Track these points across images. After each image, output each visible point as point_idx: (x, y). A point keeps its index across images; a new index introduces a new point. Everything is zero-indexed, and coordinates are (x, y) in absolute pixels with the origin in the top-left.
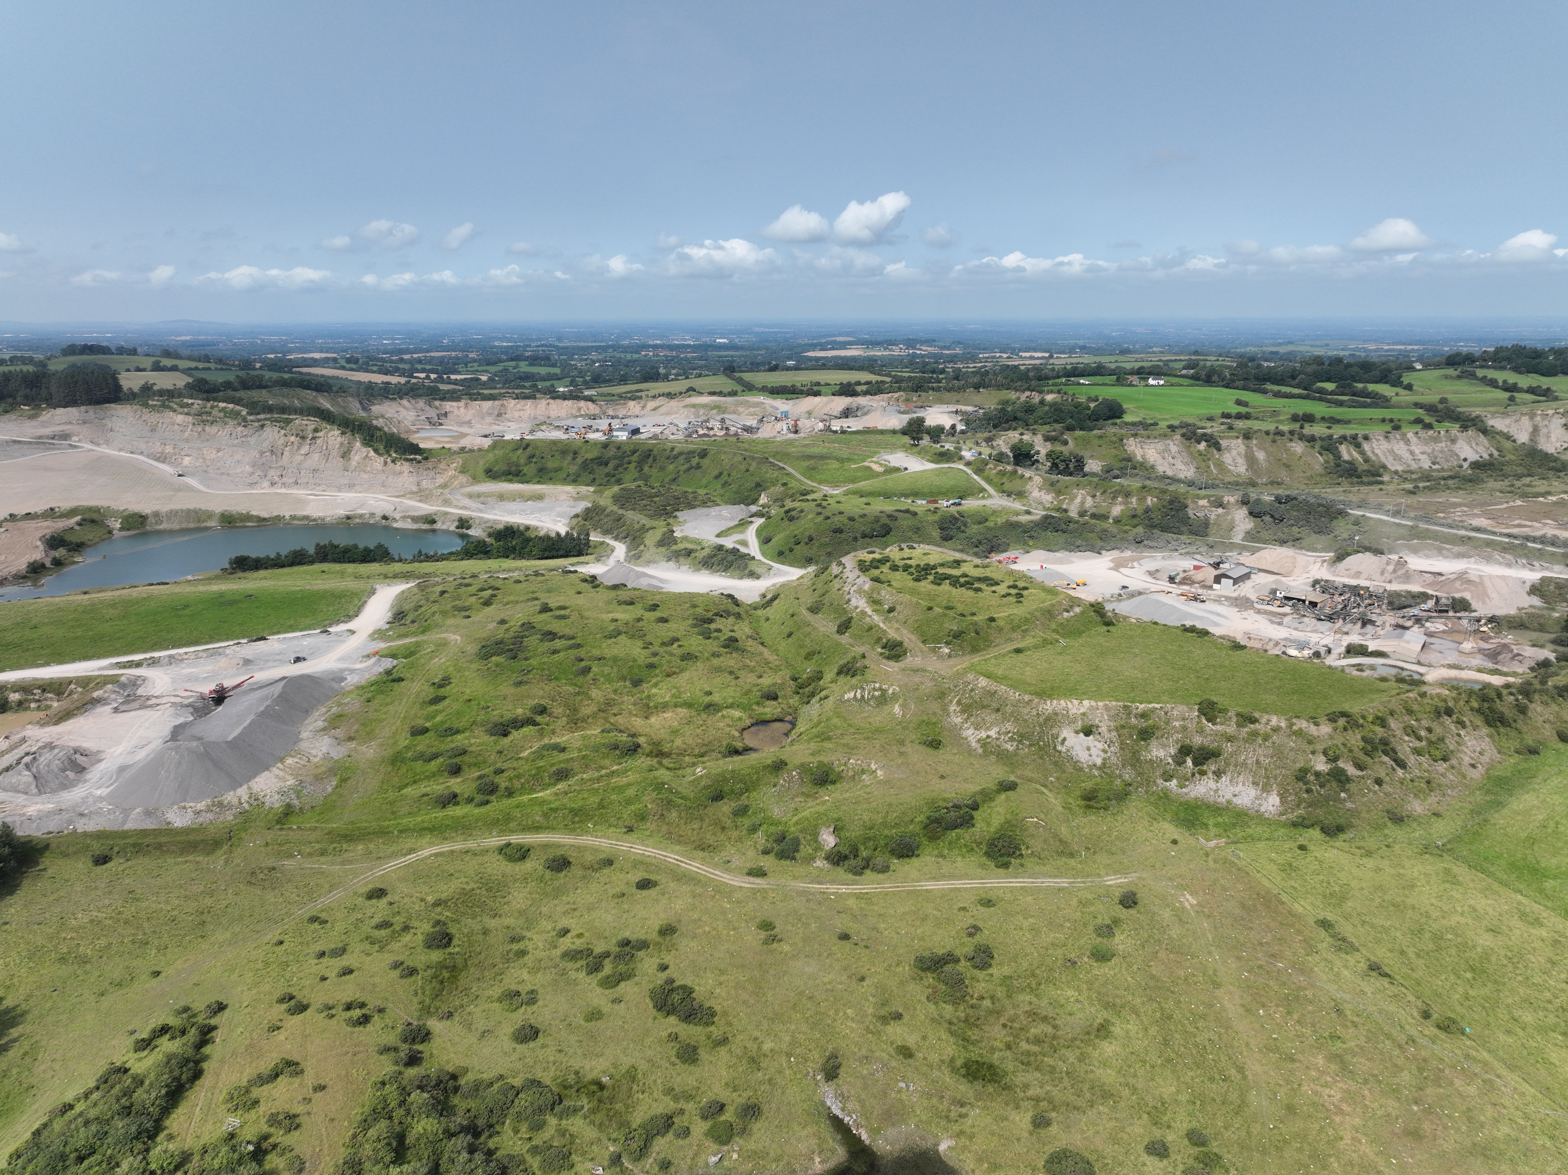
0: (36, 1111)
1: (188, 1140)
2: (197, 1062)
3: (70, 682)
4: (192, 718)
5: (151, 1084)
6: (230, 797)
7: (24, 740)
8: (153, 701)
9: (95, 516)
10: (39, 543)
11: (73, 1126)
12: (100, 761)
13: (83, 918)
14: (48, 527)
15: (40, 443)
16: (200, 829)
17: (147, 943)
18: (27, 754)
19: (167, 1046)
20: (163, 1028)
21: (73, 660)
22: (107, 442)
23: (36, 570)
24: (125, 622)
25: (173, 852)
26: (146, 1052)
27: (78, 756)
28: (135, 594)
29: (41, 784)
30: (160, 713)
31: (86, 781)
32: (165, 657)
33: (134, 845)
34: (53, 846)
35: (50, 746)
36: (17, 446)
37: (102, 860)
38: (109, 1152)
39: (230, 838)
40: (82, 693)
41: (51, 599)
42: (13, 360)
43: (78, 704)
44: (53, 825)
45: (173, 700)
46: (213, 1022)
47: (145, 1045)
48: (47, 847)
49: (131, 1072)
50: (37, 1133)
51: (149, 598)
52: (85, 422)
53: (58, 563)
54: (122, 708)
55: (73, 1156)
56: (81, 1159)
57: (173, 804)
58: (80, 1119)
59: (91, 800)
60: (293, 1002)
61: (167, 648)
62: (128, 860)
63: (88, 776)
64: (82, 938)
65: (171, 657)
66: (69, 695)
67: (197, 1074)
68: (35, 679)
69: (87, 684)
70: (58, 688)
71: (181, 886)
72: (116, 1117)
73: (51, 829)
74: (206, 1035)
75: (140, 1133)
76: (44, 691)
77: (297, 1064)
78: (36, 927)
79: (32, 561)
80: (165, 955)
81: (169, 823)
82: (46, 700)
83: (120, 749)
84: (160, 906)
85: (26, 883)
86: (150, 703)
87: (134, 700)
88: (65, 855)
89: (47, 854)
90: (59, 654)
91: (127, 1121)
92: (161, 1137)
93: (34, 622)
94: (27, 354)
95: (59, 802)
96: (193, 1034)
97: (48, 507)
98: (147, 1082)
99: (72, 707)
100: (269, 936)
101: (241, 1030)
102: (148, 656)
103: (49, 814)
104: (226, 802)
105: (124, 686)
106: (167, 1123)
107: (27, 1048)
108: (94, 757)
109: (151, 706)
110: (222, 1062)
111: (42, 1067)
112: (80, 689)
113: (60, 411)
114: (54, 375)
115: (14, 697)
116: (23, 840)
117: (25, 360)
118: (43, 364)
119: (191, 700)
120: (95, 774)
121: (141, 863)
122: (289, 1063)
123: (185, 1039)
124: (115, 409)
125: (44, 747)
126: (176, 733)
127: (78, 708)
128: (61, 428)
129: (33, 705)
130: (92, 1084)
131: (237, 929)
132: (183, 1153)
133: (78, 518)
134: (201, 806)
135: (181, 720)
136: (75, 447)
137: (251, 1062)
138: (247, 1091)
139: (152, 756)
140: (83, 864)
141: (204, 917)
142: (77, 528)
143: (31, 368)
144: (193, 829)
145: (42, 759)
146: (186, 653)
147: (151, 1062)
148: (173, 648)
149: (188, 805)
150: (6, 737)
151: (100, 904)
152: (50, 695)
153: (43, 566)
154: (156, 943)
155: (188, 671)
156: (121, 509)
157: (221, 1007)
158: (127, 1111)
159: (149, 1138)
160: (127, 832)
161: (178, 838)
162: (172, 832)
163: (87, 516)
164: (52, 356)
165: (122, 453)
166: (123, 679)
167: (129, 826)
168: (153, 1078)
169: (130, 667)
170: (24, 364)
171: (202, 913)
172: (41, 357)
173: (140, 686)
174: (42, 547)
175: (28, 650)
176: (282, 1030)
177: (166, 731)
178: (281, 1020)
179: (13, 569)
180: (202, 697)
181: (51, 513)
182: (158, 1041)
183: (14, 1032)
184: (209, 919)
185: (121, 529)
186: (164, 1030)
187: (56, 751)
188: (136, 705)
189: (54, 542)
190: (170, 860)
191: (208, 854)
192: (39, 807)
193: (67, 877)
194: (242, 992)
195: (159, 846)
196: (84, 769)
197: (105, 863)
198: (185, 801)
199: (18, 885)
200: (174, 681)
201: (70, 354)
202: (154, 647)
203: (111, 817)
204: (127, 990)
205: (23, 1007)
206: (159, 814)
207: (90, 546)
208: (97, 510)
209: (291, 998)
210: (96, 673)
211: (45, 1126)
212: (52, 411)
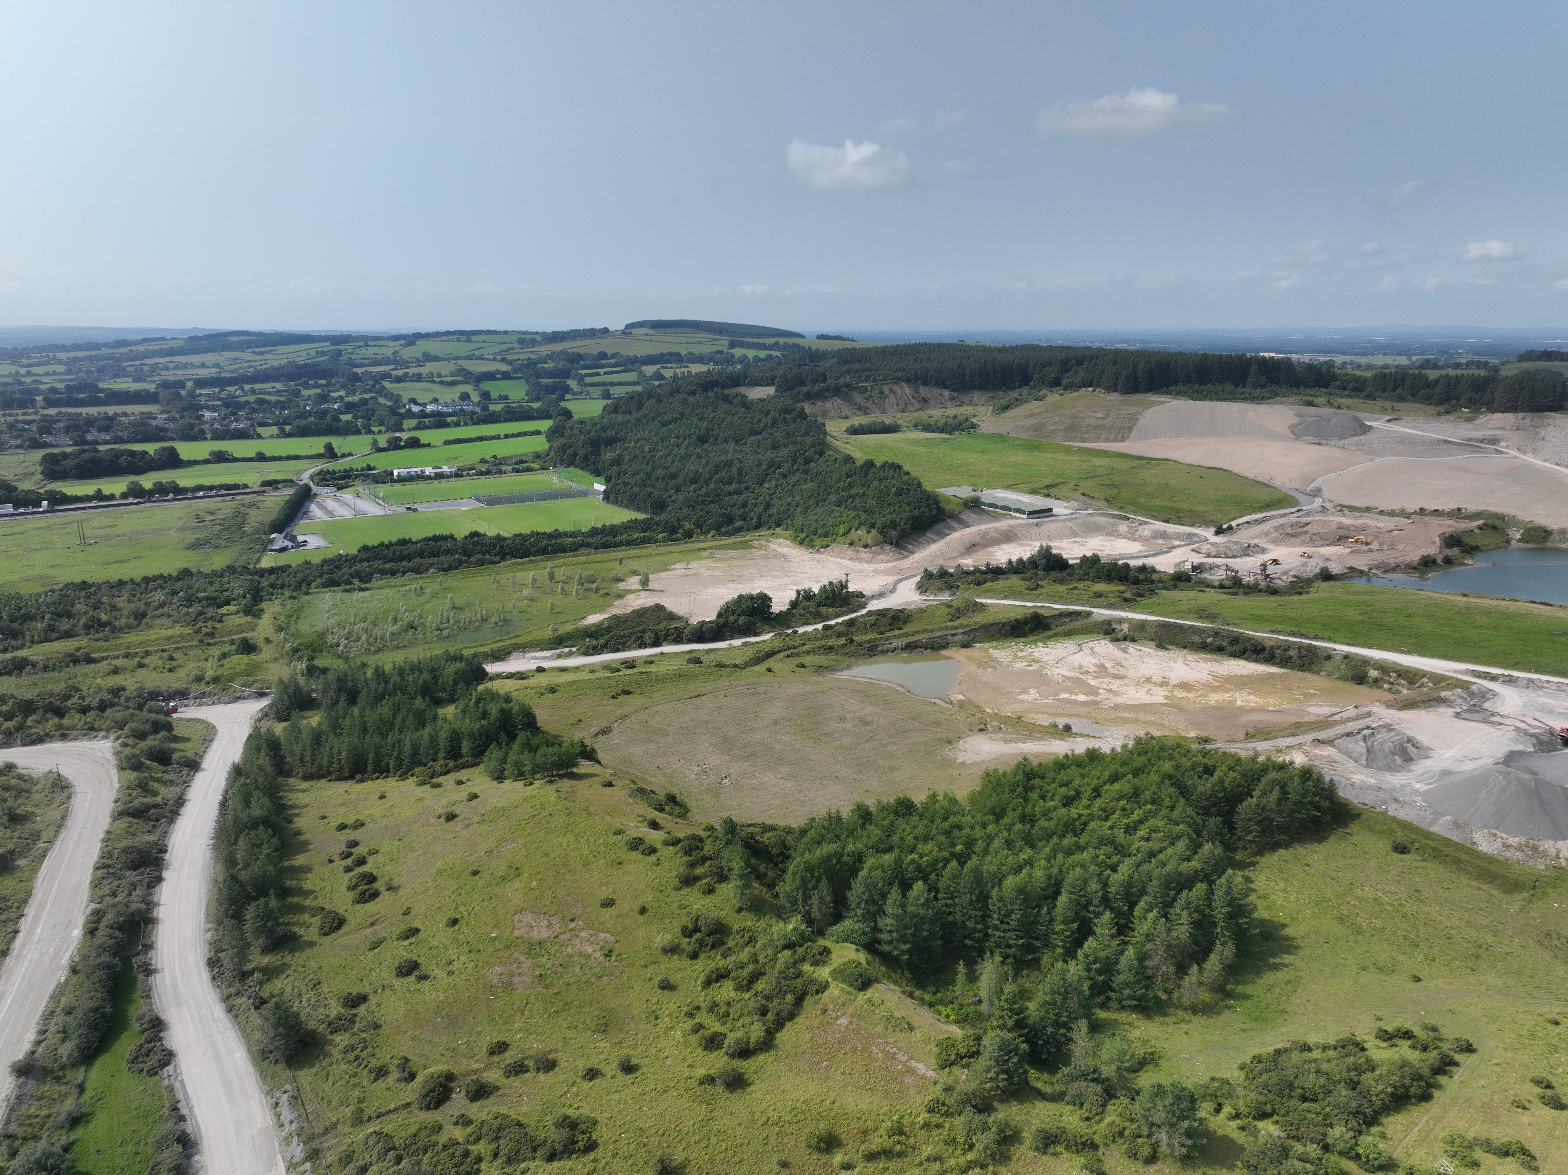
0: (1283, 1034)
1: (1398, 1151)
2: (1430, 1085)
3: (1424, 676)
4: (1532, 749)
5: (1381, 1076)
6: (1548, 845)
7: (1369, 714)
8: (1497, 719)
9: (1498, 523)
10: (1437, 539)
11: (1306, 1066)
12: (1427, 757)
13: (1368, 893)
14: (1449, 526)
15: (1469, 445)
16: (1505, 864)
17: (1417, 946)
18: (1368, 727)
19: (1404, 1050)
20: (1406, 1033)
21: (1433, 656)
22: (1534, 452)
23: (1427, 563)
24: (1494, 633)
25: (1470, 873)
26: (1385, 1045)
27: (1410, 745)
28: (1512, 608)
29: (1371, 759)
30: (1500, 732)
31: (1409, 771)
32: (1523, 679)
33: (1434, 849)
34: (1364, 817)
35: (1389, 728)
36: (1446, 446)
37: (1401, 849)
38: (1328, 1109)
39: (1534, 887)
40: (1431, 689)
41: (1431, 594)
42: (1469, 364)
43: (1425, 698)
44: (1369, 798)
45: (1519, 724)
46: (1457, 1057)
47: (1387, 1037)
48: (1359, 815)
49: (1367, 1053)
50: (1278, 1052)
51: (1527, 615)
52: (1518, 429)
53: (1448, 561)
54: (1464, 715)
55: (1299, 1091)
56: (1304, 1099)
57: (1485, 827)
58: (1313, 1065)
59: (1408, 790)
60: (1549, 1092)
61: (1529, 671)
62: (1424, 860)
63: (1413, 768)
64: (1363, 910)
65: (1530, 680)
66: (1420, 687)
67: (1426, 1097)
68: (1395, 663)
69: (1439, 682)
70: (1412, 677)
71: (1466, 910)
72: (1342, 1084)
73: (1366, 802)
74: (1446, 1065)
75: (1358, 1112)
76: (1399, 676)
77: (1534, 1158)
78: (1329, 880)
79: (1426, 554)
80: (1430, 965)
81: (1474, 843)
82: (1398, 684)
83: (1449, 754)
84: (1439, 918)
85: (1333, 839)
86: (1493, 719)
87: (1478, 712)
88: (1371, 830)
89: (1357, 822)
90: (1422, 647)
91: (1349, 1093)
92: (1374, 1129)
93: (1410, 611)
94: (1483, 359)
95: (1380, 780)
96: (1433, 1056)
97: (1456, 507)
98: (1378, 1072)
99: (1419, 699)
100: (1544, 1009)
101: (1483, 1083)
102: (1506, 672)
103: (1370, 788)
104: (1541, 849)
105: (1472, 695)
106: (1384, 1121)
107: (1292, 977)
108: (1424, 752)
109: (1493, 723)
110: (1454, 1101)
111: (1298, 1001)
112: (1430, 685)
113: (1498, 416)
114: (1503, 380)
115: (1373, 673)
116: (1342, 801)
117: (1479, 365)
118: (1496, 369)
119: (1538, 731)
120: (1420, 767)
121: (1436, 870)
122: (1524, 1152)
123: (1424, 1056)
124: (1555, 418)
125: (1384, 727)
126: (1511, 758)
127: (1424, 702)
128: (1491, 432)
129: (1386, 686)
130: (1332, 1042)
131: (1512, 982)
132: (1390, 1158)
133: (1481, 522)
134: (1513, 841)
135: (1520, 747)
136: (1501, 452)
137: (1483, 1122)
138: (1470, 1147)
139: (1478, 772)
140: (1383, 846)
141: (1481, 952)
142: (1477, 531)
143: (1483, 373)
144: (1498, 861)
145: (1379, 736)
146: (1548, 682)
147: (1386, 1056)
148: (1536, 672)
149: (1499, 834)
150: (1356, 707)
151: (1387, 888)
152: (1403, 682)
153: (1434, 561)
154: (1426, 950)
155: (1545, 700)
156: (1527, 520)
157: (1469, 1049)
158: (1354, 1085)
159: (1365, 1122)
160: (1431, 834)
161: (1478, 862)
162: (1474, 853)
163: (1490, 522)
164: (1507, 361)
165: (1546, 464)
166: (1474, 687)
167: (1435, 829)
168: (1384, 1072)
169: (1485, 678)
170: (1478, 368)
171: (1480, 946)
172: (1496, 362)
173: (1489, 699)
174: (1438, 544)
175: (1397, 635)
176: (1526, 1112)
177: (1501, 752)
178: (1530, 1102)
179: (1407, 559)
180: (1551, 732)
181: (1457, 514)
182: (1400, 1042)
183: (1287, 959)
184: (1485, 956)
185: (1519, 541)
186: (1407, 1035)
187: (1392, 734)
188: (1478, 716)
189: (1451, 541)
190: (1464, 880)
191: (1505, 892)
192: (1363, 777)
193: (1366, 850)
194: (1497, 1047)
195: (1457, 861)
196: (1411, 759)
197: (1403, 852)
198: (1497, 828)
199: (1326, 838)
200: (1525, 705)
201: (1526, 360)
202: (1515, 666)
203: (1422, 813)
204: (1386, 978)
205: (1299, 942)
206: (1467, 830)
207: (1483, 551)
208: (1501, 517)
209: (1549, 1086)
210: (1451, 674)
211: (1286, 1050)
212: (1490, 416)
